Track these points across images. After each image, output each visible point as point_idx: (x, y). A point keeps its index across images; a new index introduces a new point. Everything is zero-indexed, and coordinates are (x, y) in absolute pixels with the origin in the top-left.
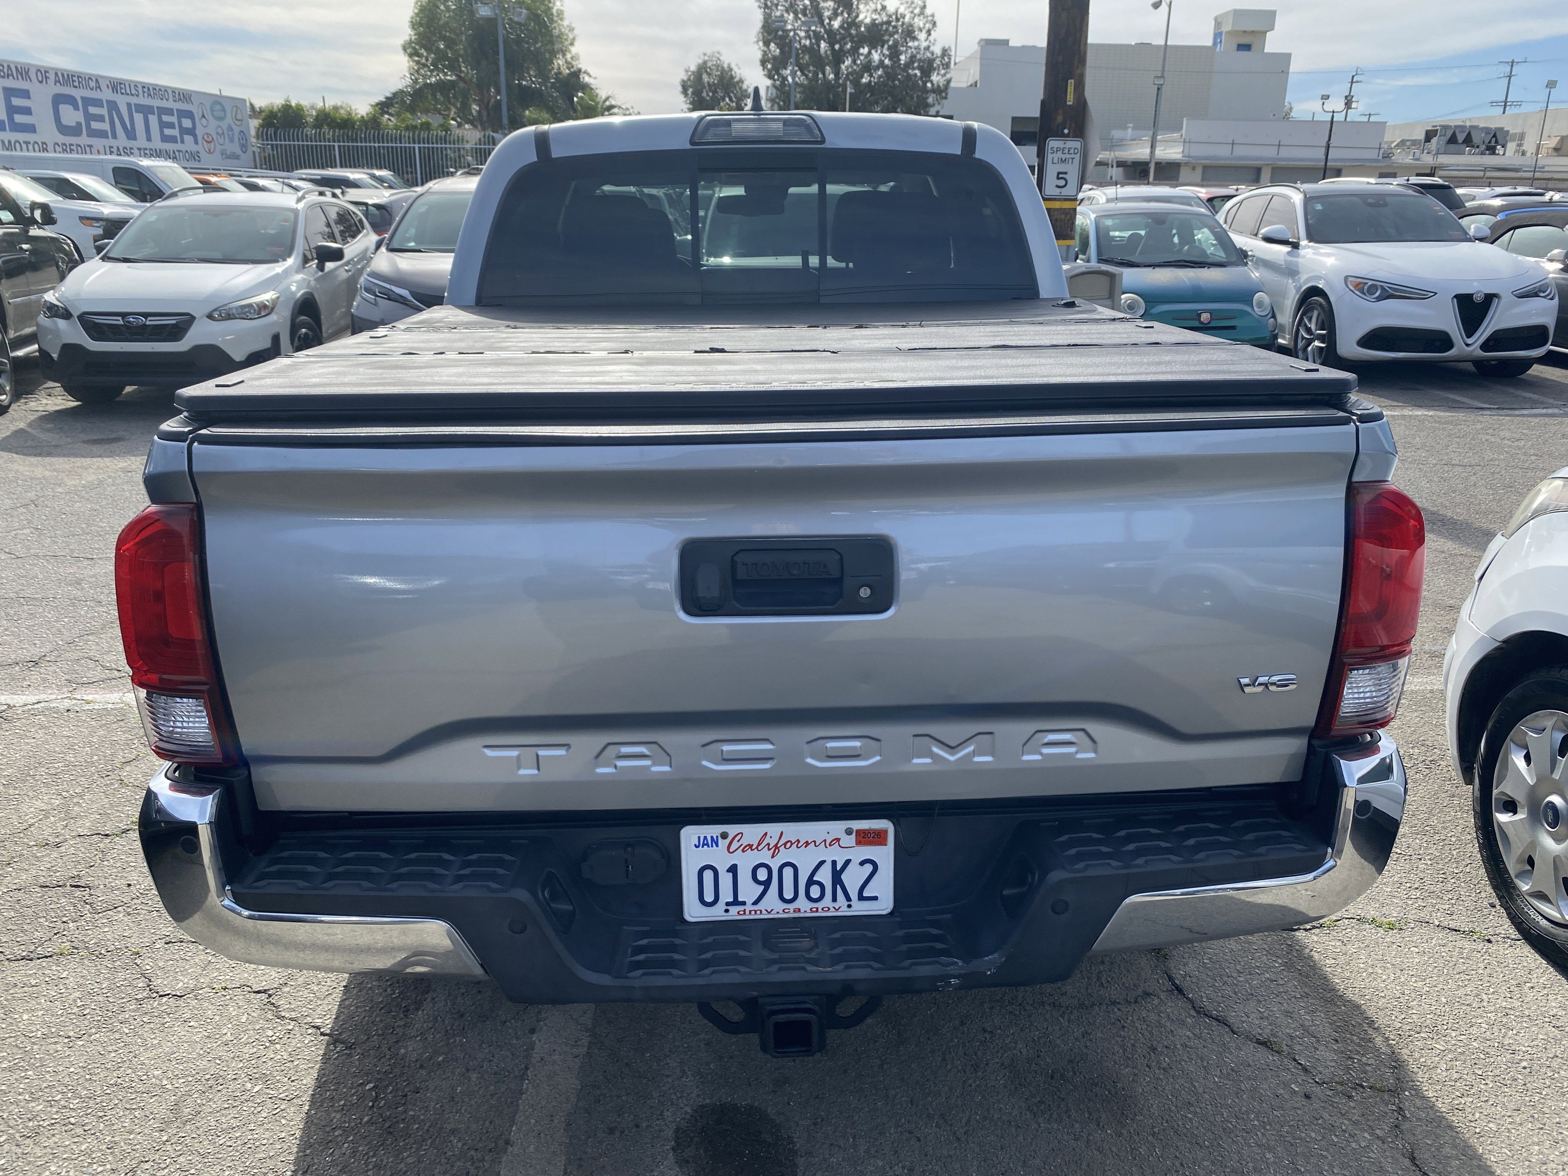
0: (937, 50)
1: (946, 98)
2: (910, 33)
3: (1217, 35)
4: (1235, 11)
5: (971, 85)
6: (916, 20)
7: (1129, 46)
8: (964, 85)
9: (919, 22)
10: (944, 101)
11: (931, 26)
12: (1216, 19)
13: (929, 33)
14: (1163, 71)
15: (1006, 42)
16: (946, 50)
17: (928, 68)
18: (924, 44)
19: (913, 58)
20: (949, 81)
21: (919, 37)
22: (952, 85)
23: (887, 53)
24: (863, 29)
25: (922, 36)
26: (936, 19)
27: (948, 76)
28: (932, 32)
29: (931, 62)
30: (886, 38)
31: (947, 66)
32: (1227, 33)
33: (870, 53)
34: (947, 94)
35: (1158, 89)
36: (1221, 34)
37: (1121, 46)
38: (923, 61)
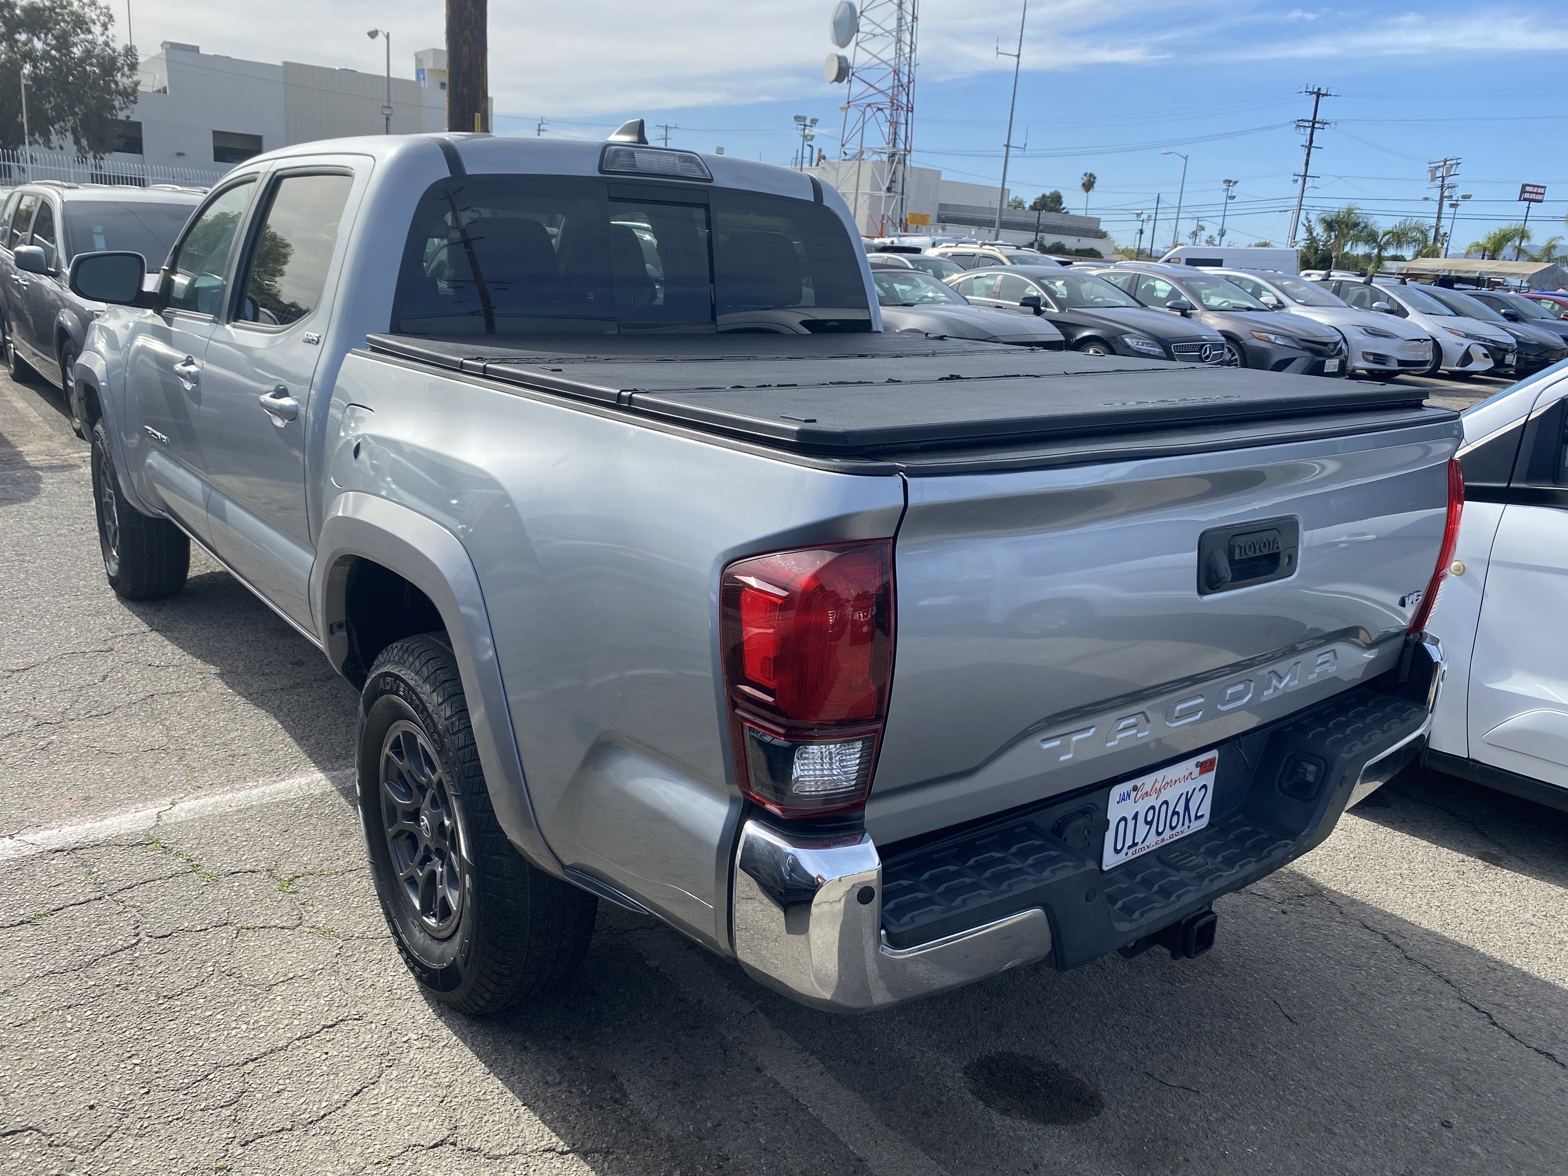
0: (119, 46)
1: (135, 102)
2: (80, 23)
3: (420, 72)
4: (434, 50)
5: (159, 91)
6: (87, 9)
7: (333, 70)
8: (150, 91)
9: (91, 13)
10: (134, 106)
11: (107, 20)
12: (416, 55)
13: (105, 26)
14: (389, 101)
15: (196, 49)
16: (131, 49)
17: (109, 66)
18: (101, 40)
19: (88, 54)
20: (137, 84)
21: (93, 30)
22: (140, 88)
23: (54, 42)
24: (18, 12)
25: (97, 29)
26: (111, 12)
27: (135, 78)
28: (109, 26)
29: (113, 60)
30: (51, 25)
31: (133, 67)
32: (430, 70)
33: (30, 40)
34: (136, 98)
35: (387, 119)
36: (423, 70)
37: (313, 67)
38: (103, 58)
